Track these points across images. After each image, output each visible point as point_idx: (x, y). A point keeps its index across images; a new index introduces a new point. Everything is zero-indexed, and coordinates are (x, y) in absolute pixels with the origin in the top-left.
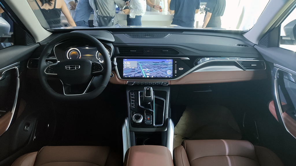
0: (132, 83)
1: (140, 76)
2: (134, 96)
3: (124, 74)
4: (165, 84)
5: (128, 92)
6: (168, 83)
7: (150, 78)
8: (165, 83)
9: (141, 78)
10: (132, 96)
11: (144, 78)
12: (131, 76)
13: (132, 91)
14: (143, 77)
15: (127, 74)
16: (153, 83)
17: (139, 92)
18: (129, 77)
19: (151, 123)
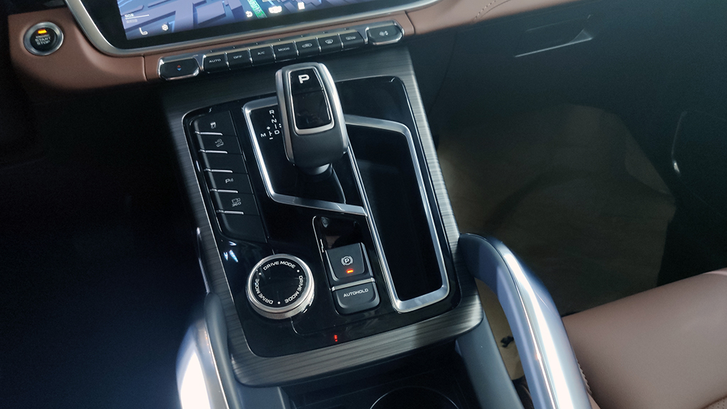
0: (193, 64)
1: (230, 14)
2: (220, 143)
3: (129, 20)
4: (385, 38)
5: (177, 125)
6: (398, 29)
7: (289, 17)
8: (383, 29)
9: (236, 24)
10: (210, 142)
11: (257, 23)
12: (173, 23)
13: (201, 115)
14: (249, 14)
15: (146, 16)
16: (313, 42)
17: (247, 112)
18: (165, 28)
19: (377, 300)
